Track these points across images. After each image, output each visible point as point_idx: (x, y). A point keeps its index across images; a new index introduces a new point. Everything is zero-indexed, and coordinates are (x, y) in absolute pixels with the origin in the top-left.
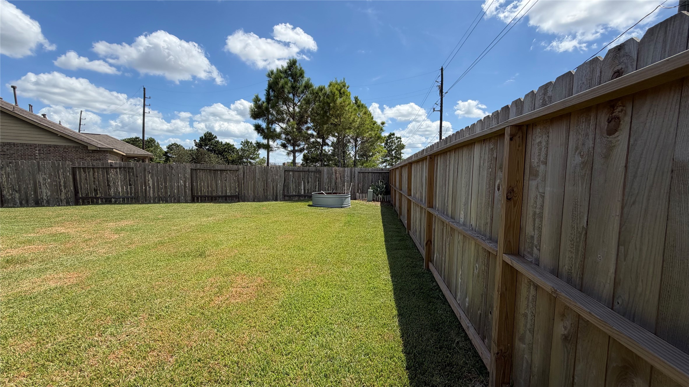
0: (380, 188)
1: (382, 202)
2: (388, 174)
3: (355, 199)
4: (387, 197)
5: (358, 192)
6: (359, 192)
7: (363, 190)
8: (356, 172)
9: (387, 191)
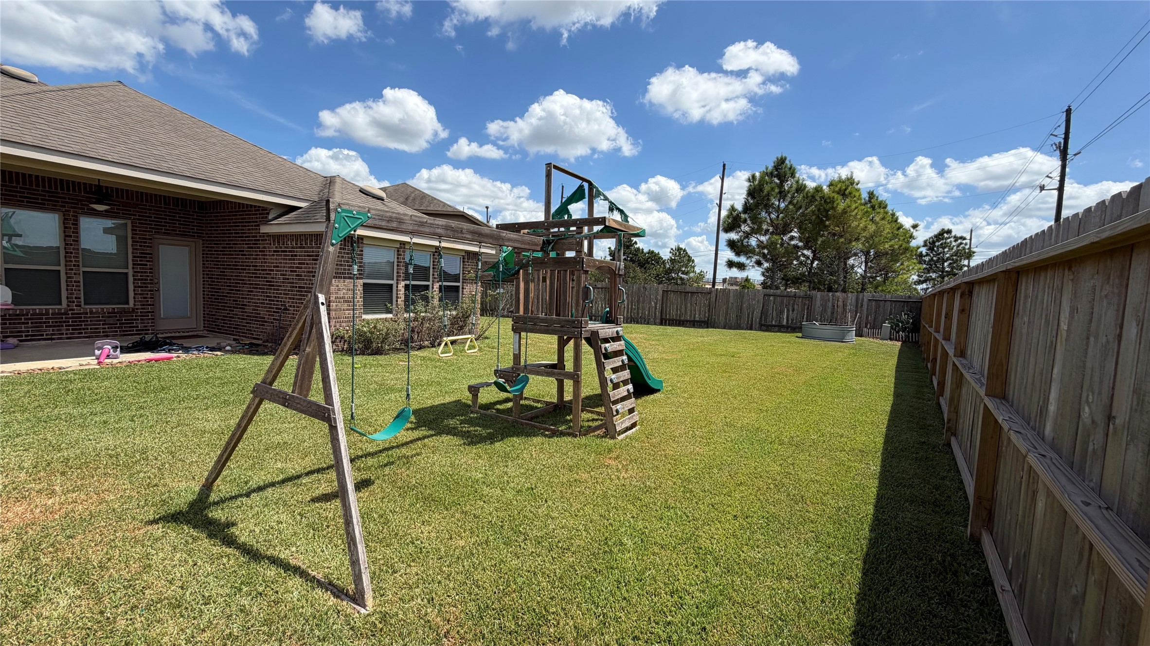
0: (902, 322)
1: (904, 342)
2: (920, 304)
3: (861, 336)
4: (913, 337)
5: (866, 327)
6: (868, 327)
7: (874, 324)
8: (865, 300)
9: (916, 328)
